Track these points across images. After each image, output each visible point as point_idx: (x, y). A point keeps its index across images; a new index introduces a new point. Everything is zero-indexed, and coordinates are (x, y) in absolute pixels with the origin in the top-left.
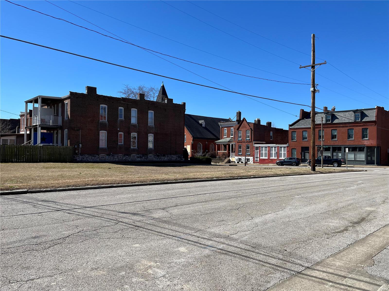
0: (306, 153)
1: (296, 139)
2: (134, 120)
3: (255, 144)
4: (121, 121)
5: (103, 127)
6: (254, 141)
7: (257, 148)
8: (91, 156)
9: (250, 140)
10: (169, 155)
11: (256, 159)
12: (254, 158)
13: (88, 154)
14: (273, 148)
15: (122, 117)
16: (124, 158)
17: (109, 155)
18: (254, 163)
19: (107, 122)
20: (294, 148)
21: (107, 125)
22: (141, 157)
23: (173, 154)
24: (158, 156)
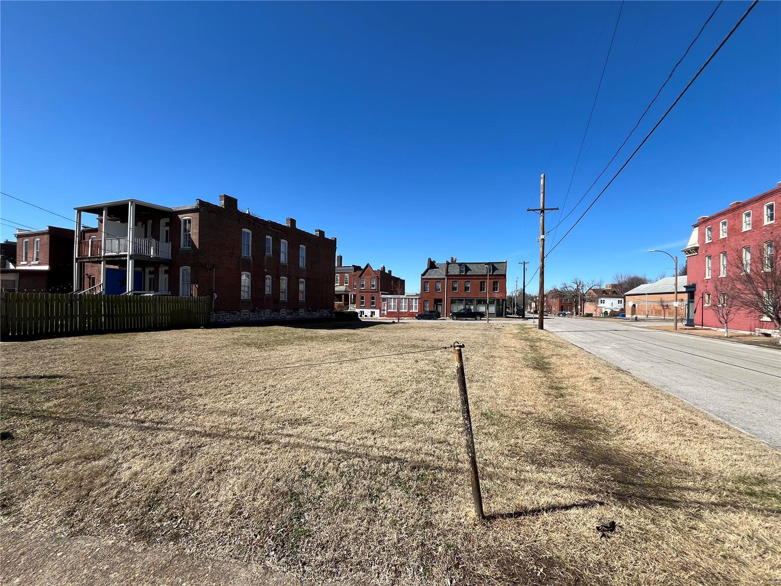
0: (438, 306)
1: (428, 290)
2: (283, 258)
3: (382, 294)
4: (269, 258)
5: (245, 265)
6: (381, 291)
7: (384, 299)
8: (230, 313)
9: (375, 289)
10: (320, 310)
11: (382, 312)
12: (380, 311)
13: (225, 311)
14: (404, 299)
15: (269, 253)
16: (272, 316)
17: (253, 311)
18: (380, 316)
19: (252, 258)
20: (426, 299)
21: (252, 263)
22: (291, 314)
23: (324, 309)
24: (309, 311)
